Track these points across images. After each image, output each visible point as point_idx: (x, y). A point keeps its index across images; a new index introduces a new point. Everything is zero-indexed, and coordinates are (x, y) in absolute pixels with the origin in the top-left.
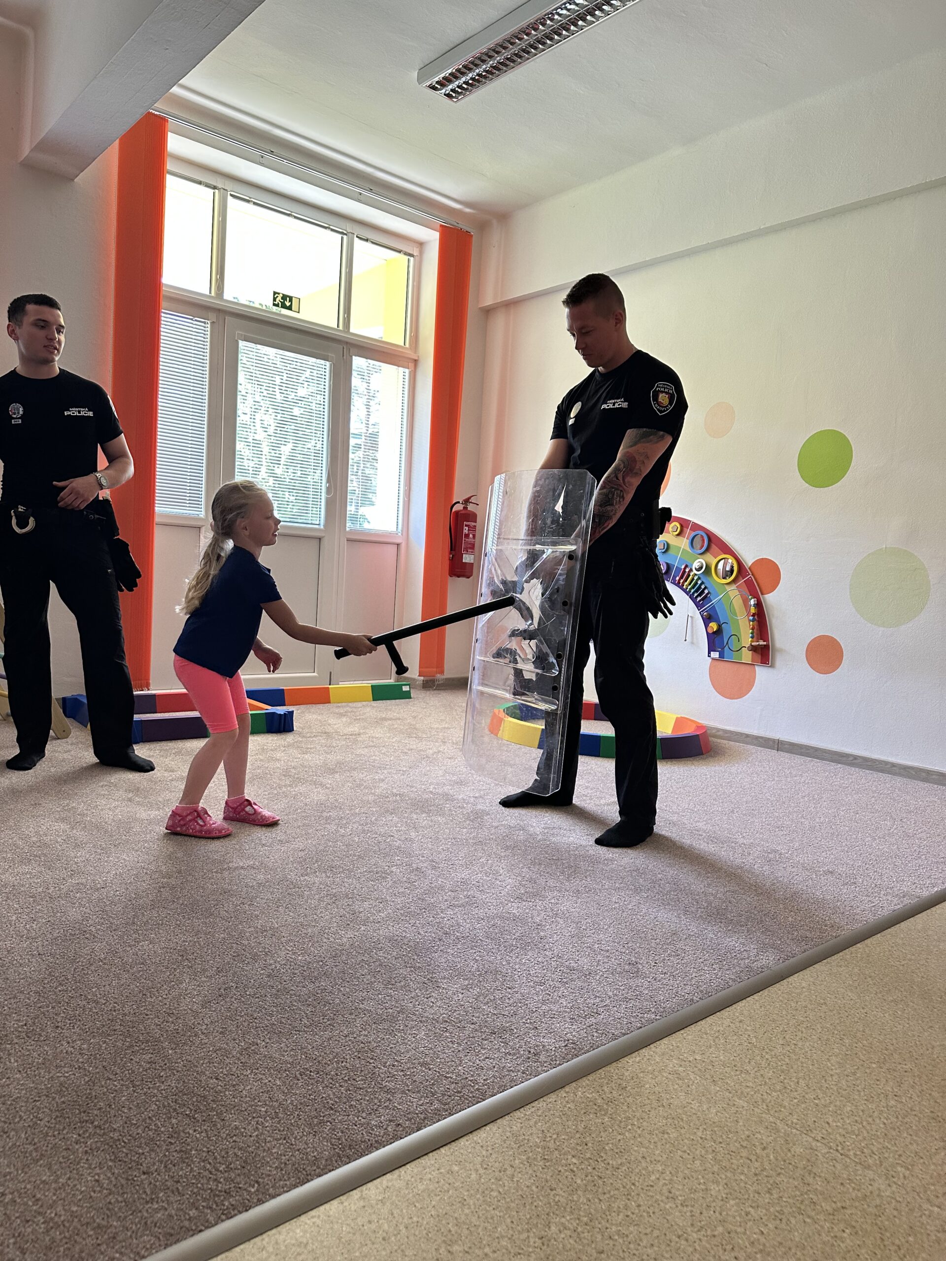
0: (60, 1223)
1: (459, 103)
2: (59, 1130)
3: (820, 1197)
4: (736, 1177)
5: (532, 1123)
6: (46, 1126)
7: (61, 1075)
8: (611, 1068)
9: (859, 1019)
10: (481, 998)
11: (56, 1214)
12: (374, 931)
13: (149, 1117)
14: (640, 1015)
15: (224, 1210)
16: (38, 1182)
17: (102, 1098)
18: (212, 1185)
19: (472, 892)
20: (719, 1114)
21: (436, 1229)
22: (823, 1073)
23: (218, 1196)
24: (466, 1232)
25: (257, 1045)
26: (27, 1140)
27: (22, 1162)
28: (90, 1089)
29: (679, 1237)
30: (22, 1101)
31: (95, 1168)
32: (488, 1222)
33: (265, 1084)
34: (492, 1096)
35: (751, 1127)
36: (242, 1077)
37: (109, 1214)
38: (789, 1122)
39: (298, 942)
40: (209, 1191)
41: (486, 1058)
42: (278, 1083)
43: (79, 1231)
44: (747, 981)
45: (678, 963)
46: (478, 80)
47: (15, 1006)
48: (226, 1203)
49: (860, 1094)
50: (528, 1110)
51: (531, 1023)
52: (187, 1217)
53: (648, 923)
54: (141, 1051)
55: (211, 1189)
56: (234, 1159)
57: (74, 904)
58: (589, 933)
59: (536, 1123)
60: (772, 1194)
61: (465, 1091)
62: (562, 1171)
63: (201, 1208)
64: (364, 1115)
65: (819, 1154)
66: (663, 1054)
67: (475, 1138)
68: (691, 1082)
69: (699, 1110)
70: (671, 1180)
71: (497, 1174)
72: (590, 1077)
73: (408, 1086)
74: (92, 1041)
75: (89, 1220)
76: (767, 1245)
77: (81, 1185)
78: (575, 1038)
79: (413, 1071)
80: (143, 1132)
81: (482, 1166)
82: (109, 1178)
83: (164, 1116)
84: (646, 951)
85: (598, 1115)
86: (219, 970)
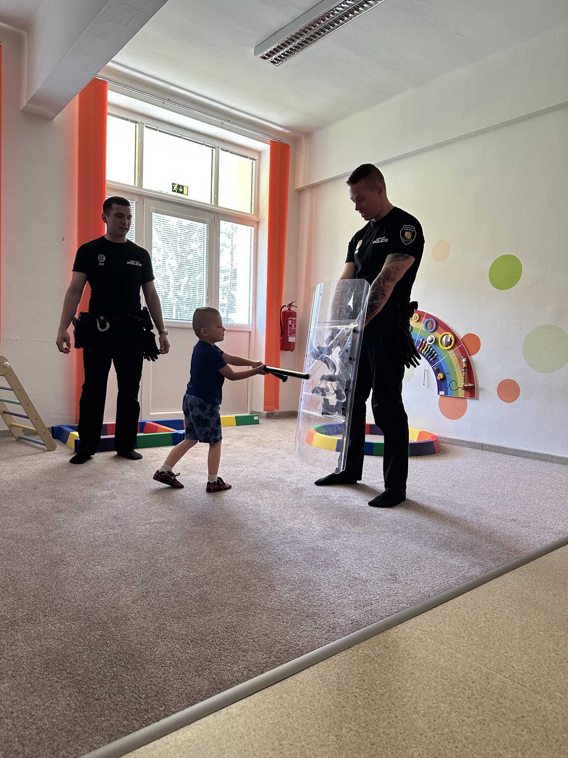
0: (45, 729)
1: (279, 67)
2: (46, 675)
3: (508, 710)
4: (456, 699)
5: (331, 669)
6: (38, 673)
7: (47, 643)
8: (380, 636)
9: (532, 605)
10: (301, 596)
11: (43, 724)
12: (236, 558)
13: (100, 667)
14: (397, 605)
15: (145, 721)
16: (33, 705)
17: (72, 657)
18: (137, 706)
19: (295, 535)
20: (445, 662)
21: (272, 731)
22: (510, 638)
23: (141, 713)
24: (291, 733)
25: (165, 624)
26: (27, 681)
27: (24, 694)
28: (65, 651)
29: (421, 735)
30: (25, 658)
31: (67, 697)
32: (304, 727)
33: (170, 647)
34: (307, 653)
35: (466, 670)
36: (156, 643)
37: (75, 724)
38: (489, 667)
39: (190, 565)
40: (135, 710)
41: (304, 631)
42: (178, 646)
43: (57, 733)
44: (463, 584)
45: (420, 574)
46: (290, 52)
47: (21, 604)
48: (146, 717)
49: (532, 650)
50: (329, 661)
51: (331, 610)
52: (122, 725)
53: (402, 551)
54: (96, 629)
55: (136, 708)
56: (150, 691)
57: (57, 545)
58: (366, 557)
60: (478, 709)
62: (350, 696)
63: (130, 719)
64: (229, 665)
65: (508, 686)
66: (411, 628)
67: (296, 678)
68: (428, 644)
69: (433, 660)
70: (417, 701)
71: (310, 698)
72: (367, 642)
73: (256, 648)
74: (66, 623)
75: (63, 727)
76: (476, 739)
77: (58, 707)
78: (357, 619)
79: (259, 639)
80: (96, 676)
81: (301, 694)
82: (75, 703)
83: (109, 667)
84: (401, 567)
85: (372, 663)
86: (143, 582)
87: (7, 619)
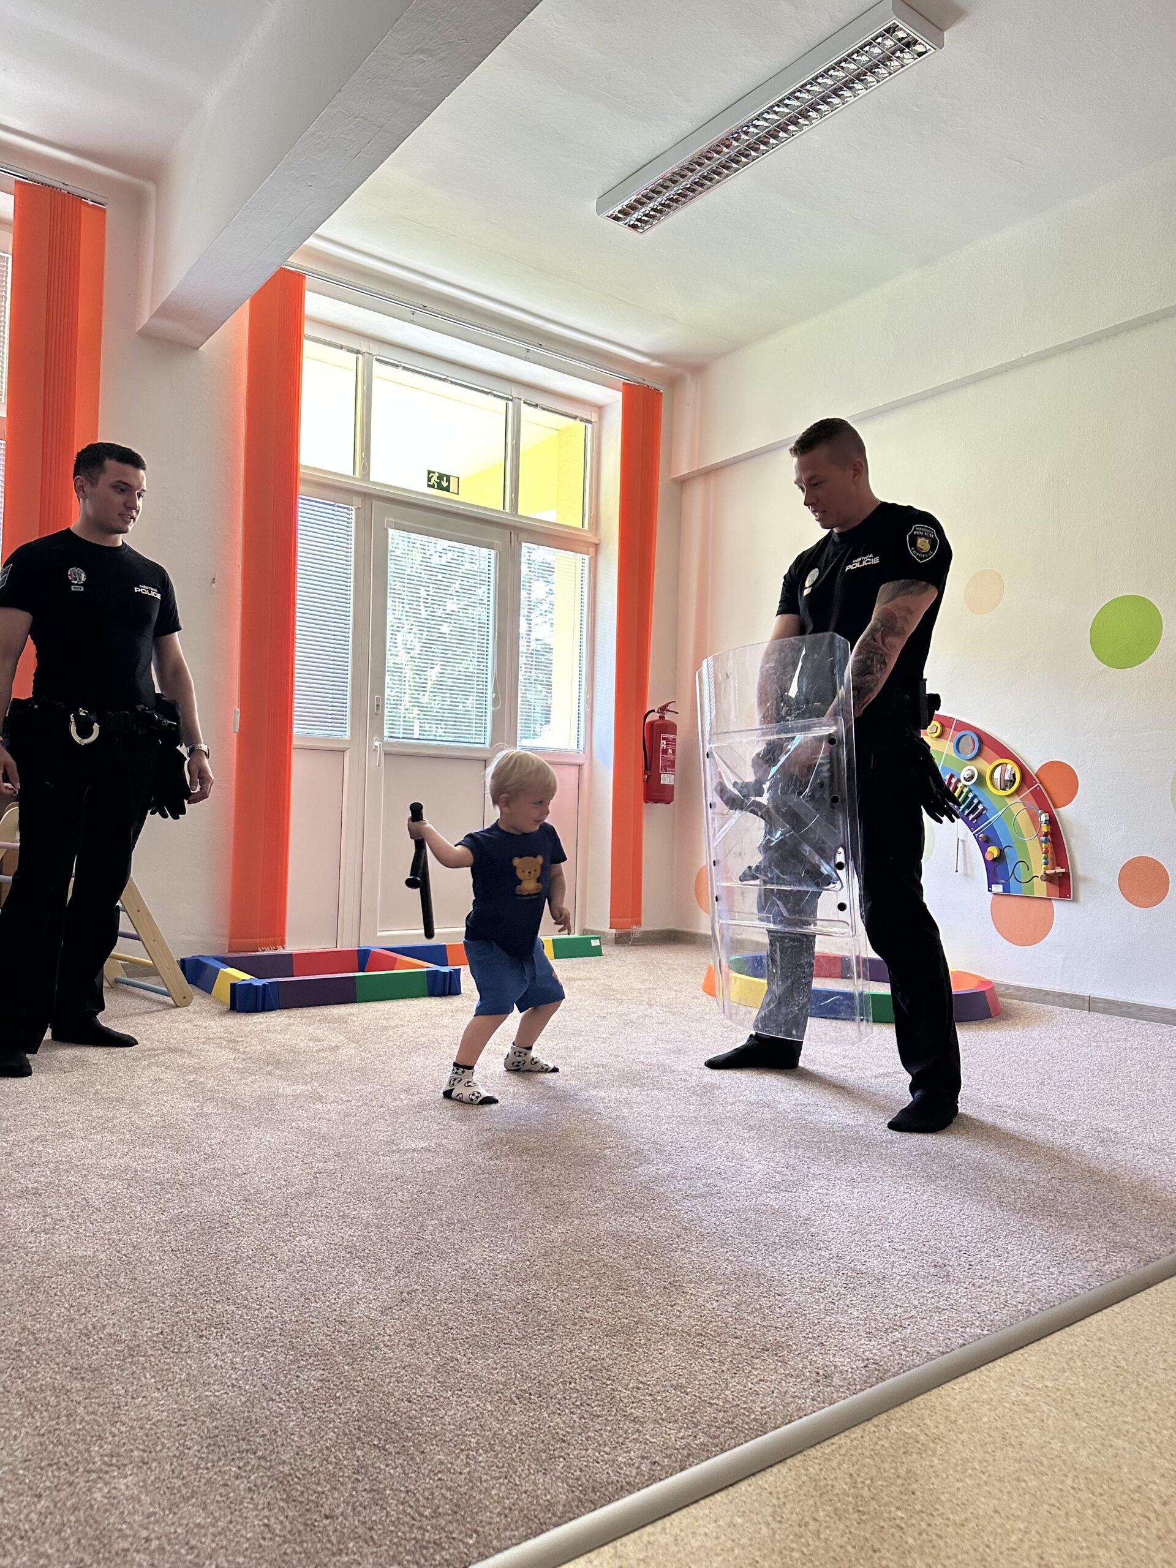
1: (645, 235)
2: (213, 1461)
4: (1132, 1540)
5: (834, 1464)
6: (196, 1456)
7: (210, 1394)
8: (933, 1396)
10: (743, 1307)
12: (592, 1225)
13: (327, 1448)
14: (961, 1330)
16: (191, 1525)
17: (265, 1423)
18: (418, 1535)
19: (712, 1180)
20: (1091, 1457)
23: (427, 1548)
25: (457, 1360)
26: (173, 1472)
27: (168, 1500)
28: (249, 1412)
30: (165, 1425)
31: (263, 1509)
33: (473, 1408)
34: (776, 1428)
35: (1141, 1475)
39: (496, 1237)
40: (414, 1541)
41: (760, 1380)
42: (489, 1407)
44: (1098, 1288)
45: (1001, 1266)
47: (147, 1311)
48: (438, 1558)
50: (827, 1448)
51: (814, 1337)
53: (952, 1216)
54: (309, 1367)
55: (415, 1538)
56: (442, 1502)
57: (211, 1192)
58: (875, 1228)
59: (839, 1464)
61: (738, 1421)
62: (886, 1526)
63: (405, 1562)
64: (607, 1449)
66: (1000, 1379)
67: (760, 1483)
68: (1045, 1415)
69: (1063, 1452)
70: (1040, 1542)
71: (796, 1529)
72: (905, 1407)
73: (661, 1414)
74: (246, 1353)
77: (246, 1529)
78: (876, 1357)
79: (664, 1395)
80: (321, 1466)
81: (774, 1519)
82: (282, 1522)
83: (346, 1447)
84: (955, 1251)
85: (924, 1455)
86: (398, 1271)
87: (120, 1342)
